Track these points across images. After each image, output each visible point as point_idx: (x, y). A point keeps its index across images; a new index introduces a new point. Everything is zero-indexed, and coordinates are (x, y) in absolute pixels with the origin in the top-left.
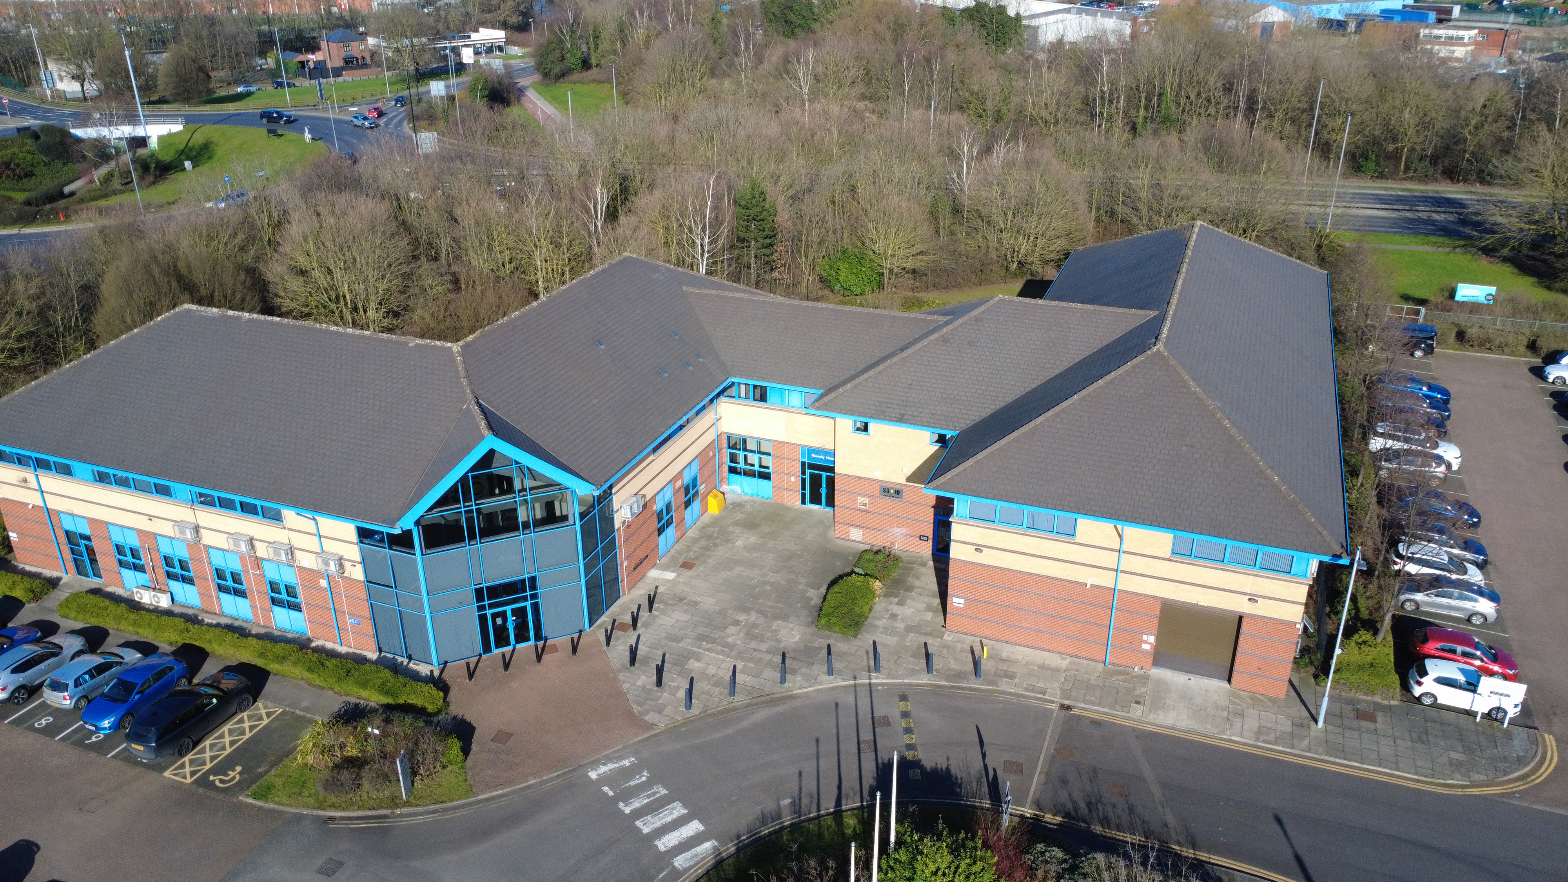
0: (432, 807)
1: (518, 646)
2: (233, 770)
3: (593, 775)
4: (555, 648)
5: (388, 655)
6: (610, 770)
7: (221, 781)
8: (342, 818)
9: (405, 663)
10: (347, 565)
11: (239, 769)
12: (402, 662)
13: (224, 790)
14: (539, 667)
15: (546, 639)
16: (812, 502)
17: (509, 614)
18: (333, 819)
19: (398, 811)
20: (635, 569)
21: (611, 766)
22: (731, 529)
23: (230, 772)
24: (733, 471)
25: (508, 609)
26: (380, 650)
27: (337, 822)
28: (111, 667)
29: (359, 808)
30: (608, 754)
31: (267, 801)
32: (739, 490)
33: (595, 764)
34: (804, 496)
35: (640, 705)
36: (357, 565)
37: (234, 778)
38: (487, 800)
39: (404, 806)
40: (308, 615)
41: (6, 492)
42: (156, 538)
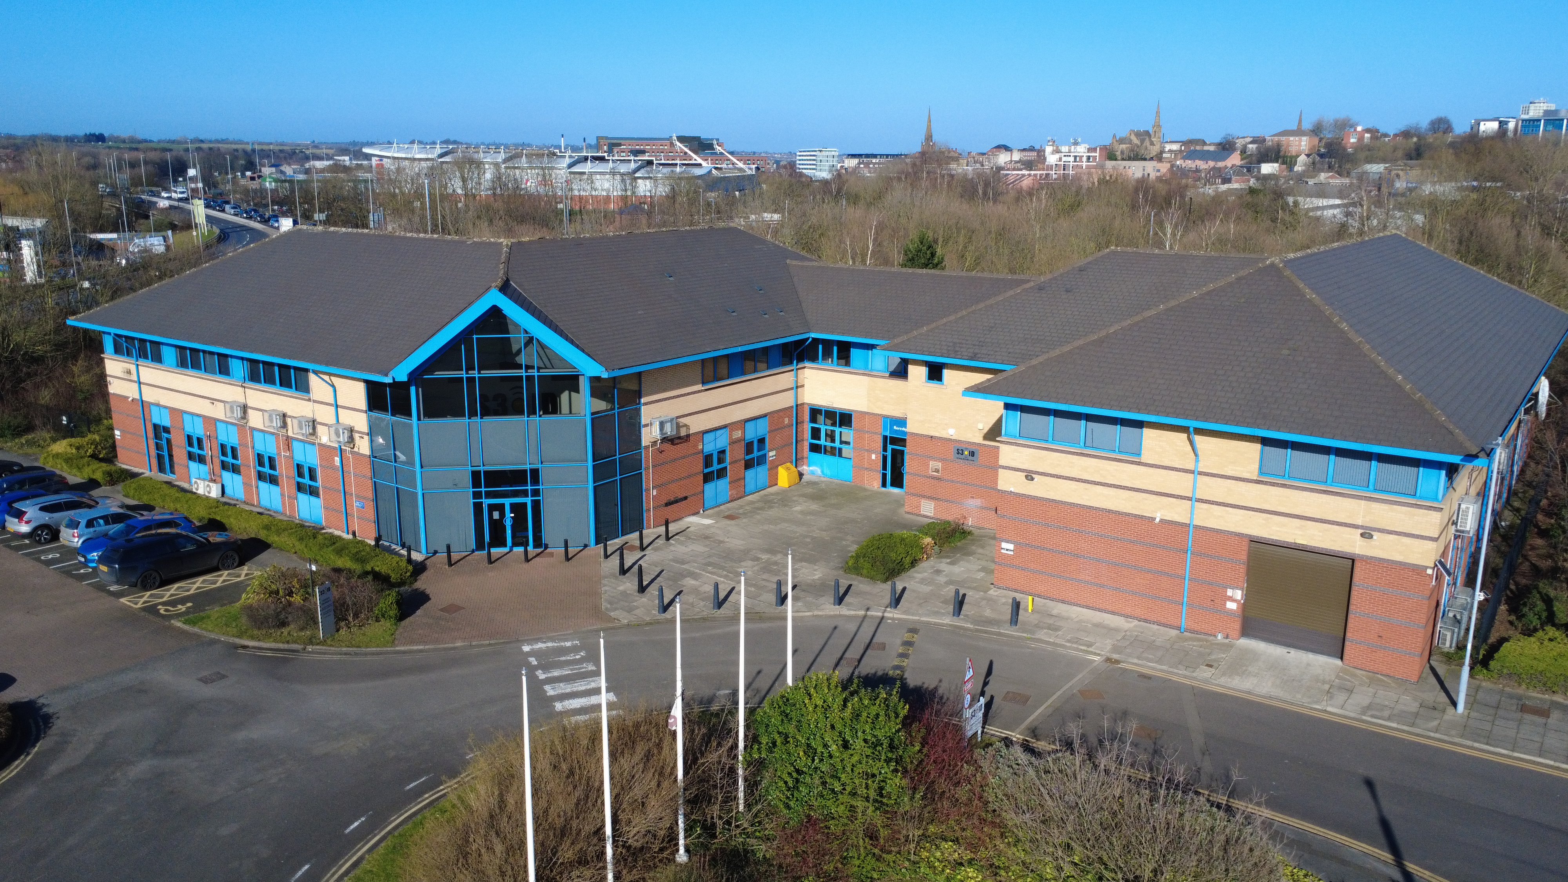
0: (344, 649)
1: (515, 549)
2: (183, 605)
3: (526, 648)
4: (551, 555)
5: (384, 543)
6: (547, 647)
7: (167, 610)
8: (255, 647)
9: (397, 550)
10: (356, 436)
11: (189, 604)
12: (395, 549)
13: (163, 616)
14: (526, 566)
15: (546, 547)
16: (892, 485)
17: (507, 508)
18: (245, 647)
19: (309, 648)
20: (667, 505)
21: (550, 644)
22: (795, 498)
23: (179, 606)
24: (815, 448)
25: (507, 502)
26: (379, 538)
27: (247, 649)
29: (275, 641)
30: (555, 636)
31: (193, 626)
32: (819, 472)
33: (535, 641)
34: (884, 476)
35: (611, 603)
36: (365, 437)
37: (180, 609)
38: (404, 652)
39: (318, 644)
40: (324, 500)
41: (115, 387)
42: (215, 424)
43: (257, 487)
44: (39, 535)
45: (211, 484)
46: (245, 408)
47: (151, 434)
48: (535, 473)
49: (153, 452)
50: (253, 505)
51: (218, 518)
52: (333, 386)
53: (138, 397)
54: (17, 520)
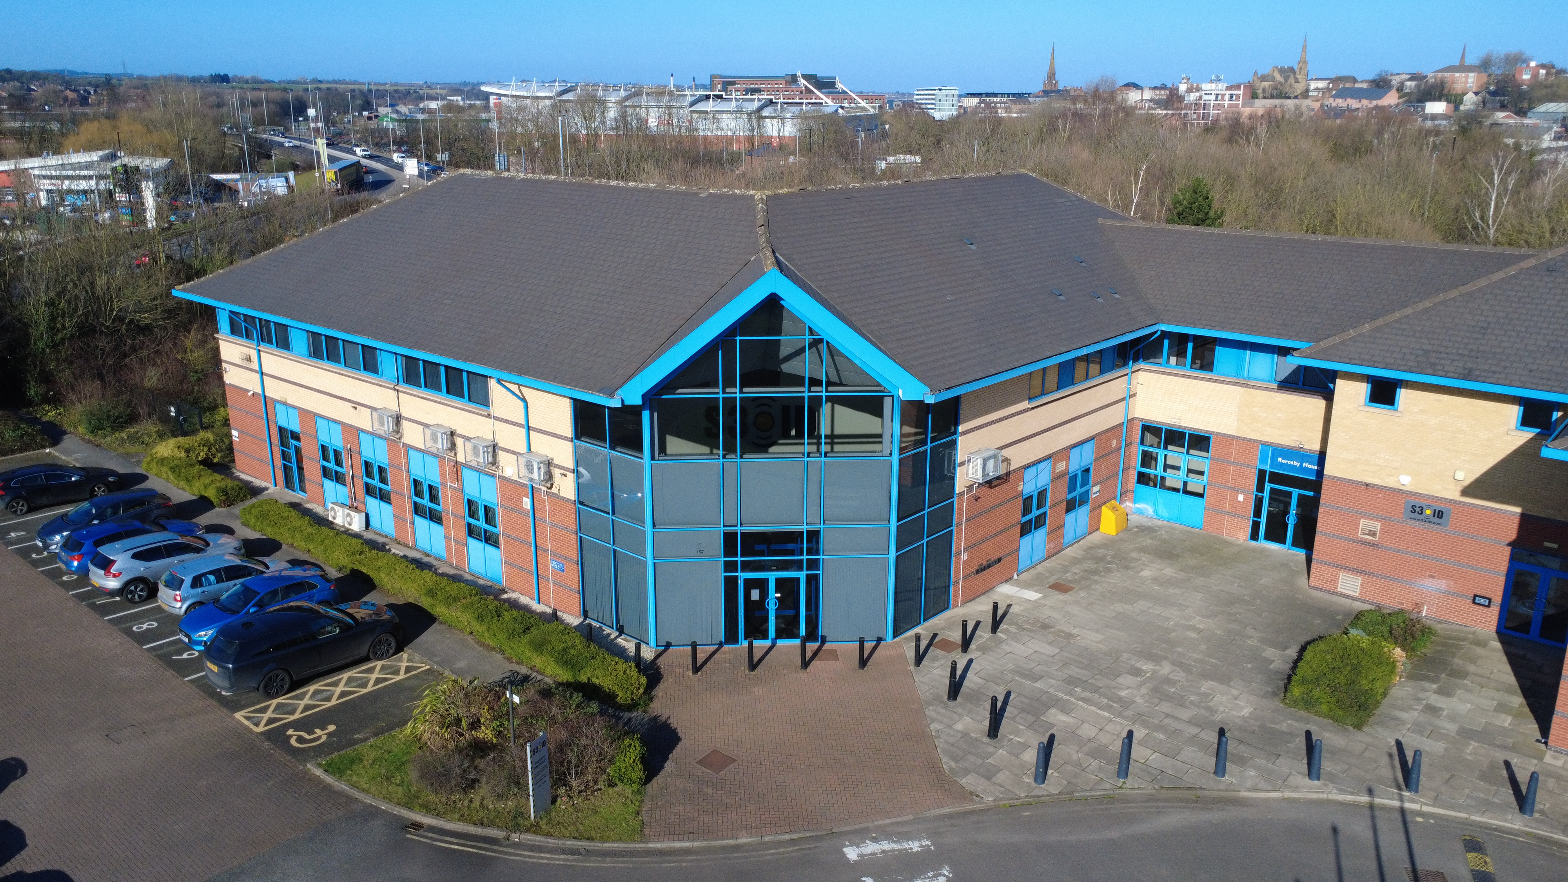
0: (570, 843)
1: (780, 642)
2: (322, 730)
3: (852, 853)
4: (834, 655)
5: (594, 623)
6: (883, 852)
7: (300, 740)
8: (432, 829)
9: (612, 637)
10: (556, 473)
11: (332, 728)
12: (609, 635)
13: (295, 752)
14: (803, 675)
15: (824, 640)
16: (1268, 537)
17: (772, 586)
18: (417, 826)
19: (516, 837)
20: (978, 572)
21: (886, 846)
22: (1134, 555)
23: (317, 731)
24: (1143, 479)
25: (772, 577)
26: (585, 615)
27: (421, 832)
28: (250, 574)
29: (462, 818)
30: (886, 826)
31: (340, 778)
32: (1150, 511)
33: (859, 836)
34: (1256, 526)
35: (954, 758)
36: (569, 474)
37: (319, 738)
38: (661, 853)
39: (527, 831)
40: (505, 552)
41: (232, 376)
42: (358, 435)
43: (413, 523)
44: (131, 592)
45: (352, 513)
46: (398, 419)
47: (276, 440)
48: (814, 536)
49: (279, 462)
50: (407, 546)
51: (365, 571)
52: (524, 400)
53: (259, 391)
54: (102, 572)
